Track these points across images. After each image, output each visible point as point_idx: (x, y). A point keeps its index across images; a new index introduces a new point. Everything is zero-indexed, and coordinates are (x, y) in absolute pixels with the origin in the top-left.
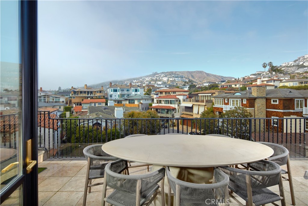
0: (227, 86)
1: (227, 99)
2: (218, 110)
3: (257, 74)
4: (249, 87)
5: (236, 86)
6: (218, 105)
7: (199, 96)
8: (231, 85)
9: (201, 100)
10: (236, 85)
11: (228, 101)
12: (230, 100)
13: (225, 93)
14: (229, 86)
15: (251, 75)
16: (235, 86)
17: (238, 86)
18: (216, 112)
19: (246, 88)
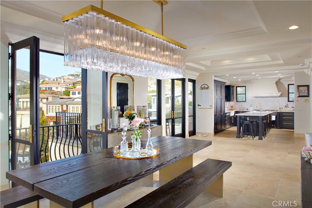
0: (46, 88)
1: (66, 106)
2: (53, 119)
3: (75, 75)
4: (73, 91)
5: (58, 89)
6: (52, 114)
7: (20, 102)
8: (51, 88)
9: (23, 107)
10: (58, 87)
11: (67, 108)
12: (70, 107)
13: (61, 98)
14: (49, 88)
15: (69, 75)
16: (56, 89)
17: (59, 89)
18: (50, 122)
19: (70, 92)
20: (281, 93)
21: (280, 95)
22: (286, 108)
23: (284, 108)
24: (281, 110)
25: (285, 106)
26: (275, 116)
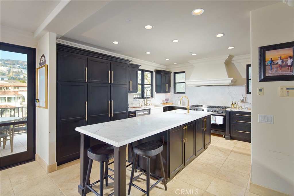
20: (232, 78)
21: (230, 82)
22: (243, 104)
23: (239, 104)
24: (235, 106)
25: (240, 101)
26: (222, 117)
